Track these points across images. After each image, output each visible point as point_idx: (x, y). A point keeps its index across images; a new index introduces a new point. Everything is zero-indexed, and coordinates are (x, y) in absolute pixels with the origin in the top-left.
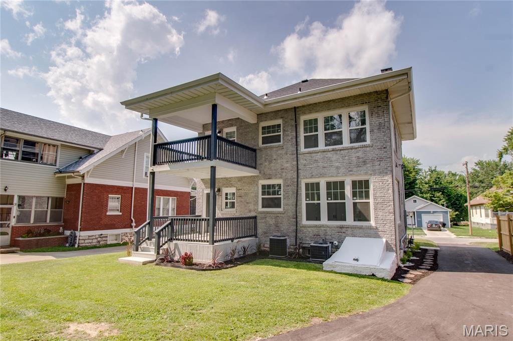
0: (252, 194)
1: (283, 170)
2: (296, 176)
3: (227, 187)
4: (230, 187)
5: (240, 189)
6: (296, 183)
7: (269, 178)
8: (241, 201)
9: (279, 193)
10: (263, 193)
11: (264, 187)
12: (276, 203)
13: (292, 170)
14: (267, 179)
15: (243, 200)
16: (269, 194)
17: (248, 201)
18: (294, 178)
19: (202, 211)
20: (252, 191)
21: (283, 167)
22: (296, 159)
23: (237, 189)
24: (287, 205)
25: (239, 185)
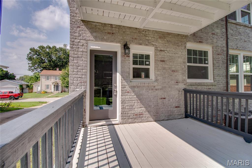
0: (179, 60)
1: (214, 36)
2: (225, 45)
3: (141, 44)
4: (147, 45)
5: (161, 51)
6: (225, 53)
7: (200, 42)
8: (164, 68)
9: (206, 62)
10: (189, 61)
11: (189, 52)
12: (203, 73)
13: (221, 37)
14: (197, 42)
15: (166, 66)
16: (195, 62)
17: (173, 69)
18: (224, 47)
19: (86, 82)
20: (179, 55)
21: (213, 32)
22: (225, 26)
23: (156, 50)
24: (218, 75)
25: (160, 43)
